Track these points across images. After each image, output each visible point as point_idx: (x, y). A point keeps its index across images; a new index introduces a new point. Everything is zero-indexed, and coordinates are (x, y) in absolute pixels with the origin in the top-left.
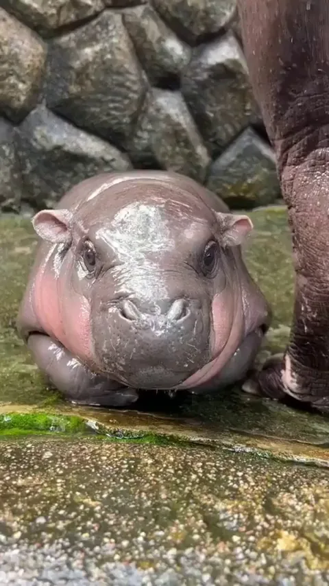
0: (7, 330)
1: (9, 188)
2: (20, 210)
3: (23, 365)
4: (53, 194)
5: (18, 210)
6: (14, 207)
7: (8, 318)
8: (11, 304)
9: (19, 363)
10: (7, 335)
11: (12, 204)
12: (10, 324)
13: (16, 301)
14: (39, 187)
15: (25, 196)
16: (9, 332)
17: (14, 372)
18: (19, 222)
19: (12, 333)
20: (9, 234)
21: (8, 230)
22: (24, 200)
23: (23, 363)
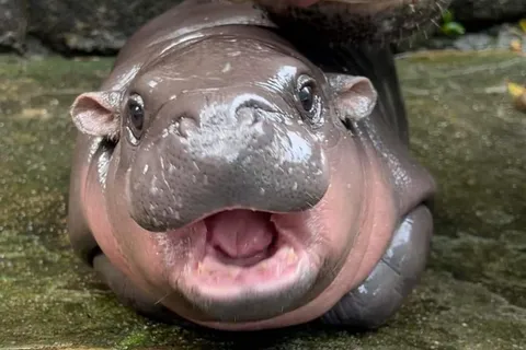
0: (27, 238)
1: (8, 14)
2: (26, 50)
3: (66, 291)
4: (80, 25)
5: (22, 50)
6: (17, 45)
7: (26, 219)
8: (27, 196)
9: (59, 288)
10: (28, 244)
11: (13, 40)
12: (31, 228)
13: (34, 192)
14: (56, 14)
15: (32, 28)
16: (30, 241)
17: (54, 302)
18: (25, 68)
19: (36, 243)
20: (9, 88)
21: (8, 82)
22: (32, 35)
23: (66, 288)
